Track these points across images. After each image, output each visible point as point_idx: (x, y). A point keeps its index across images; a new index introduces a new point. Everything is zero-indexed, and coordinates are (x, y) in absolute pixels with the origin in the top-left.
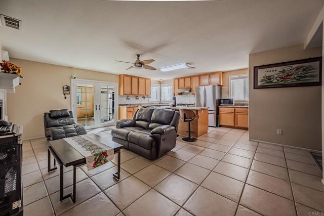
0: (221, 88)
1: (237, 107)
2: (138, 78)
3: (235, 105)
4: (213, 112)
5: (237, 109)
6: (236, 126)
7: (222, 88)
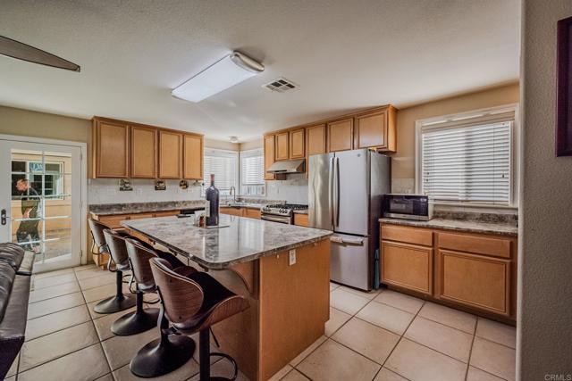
0: (390, 161)
1: (442, 229)
2: (158, 131)
3: (436, 216)
4: (359, 240)
5: (441, 234)
6: (437, 296)
7: (396, 158)
